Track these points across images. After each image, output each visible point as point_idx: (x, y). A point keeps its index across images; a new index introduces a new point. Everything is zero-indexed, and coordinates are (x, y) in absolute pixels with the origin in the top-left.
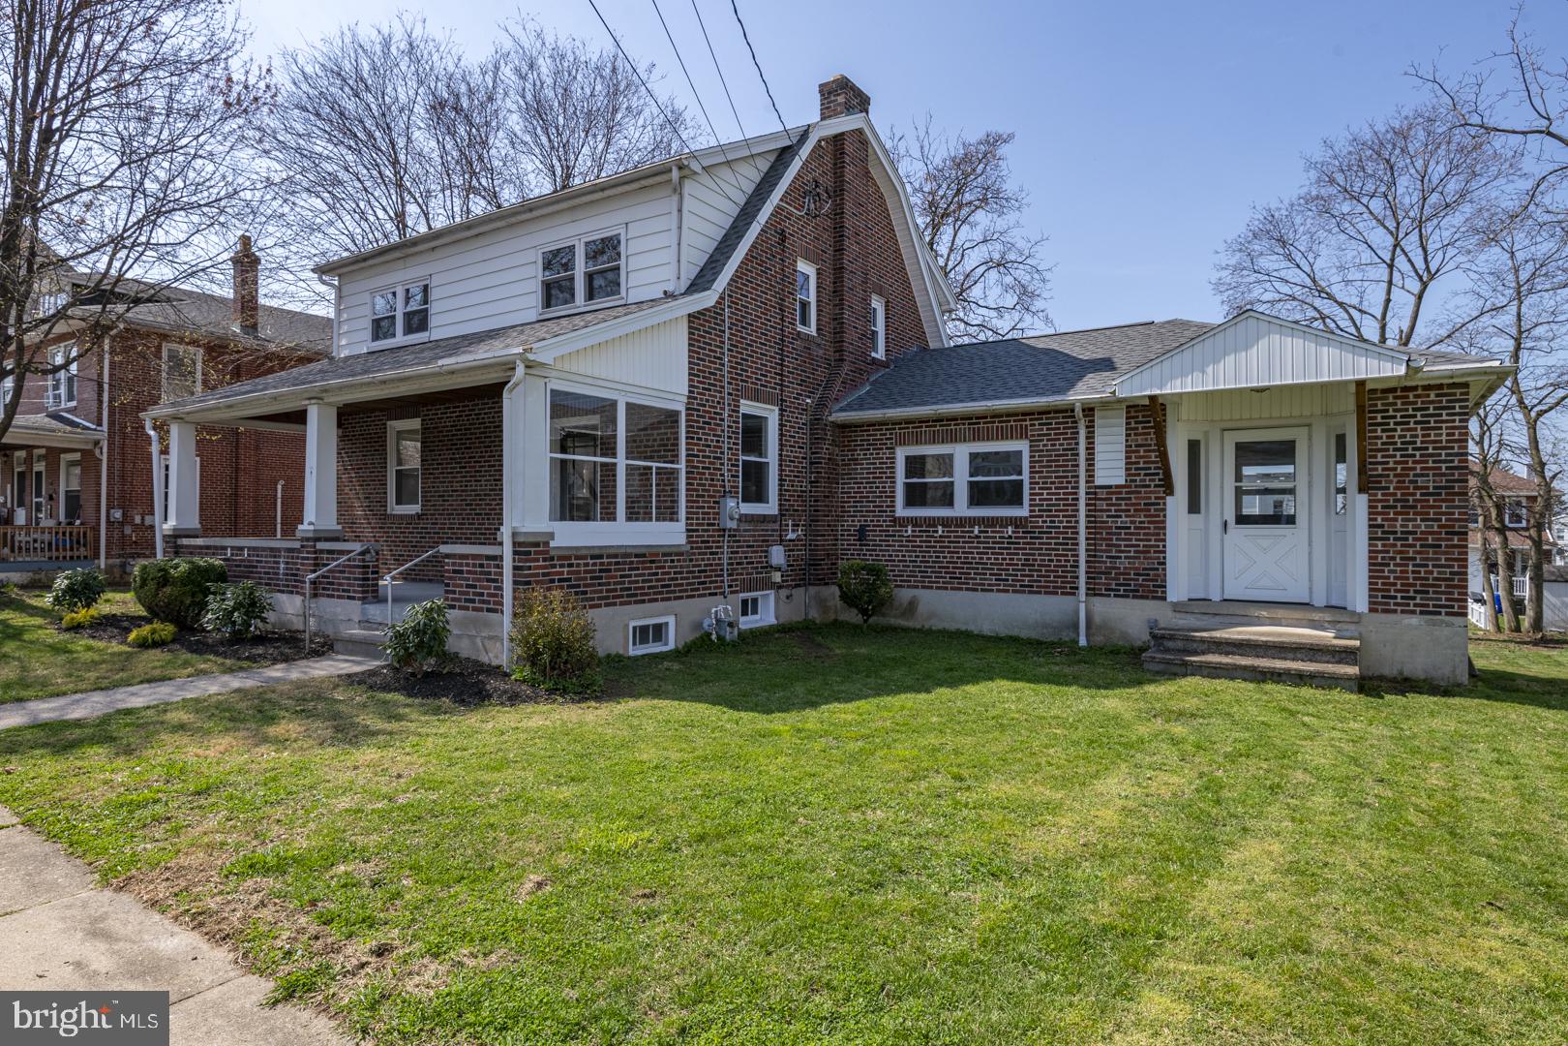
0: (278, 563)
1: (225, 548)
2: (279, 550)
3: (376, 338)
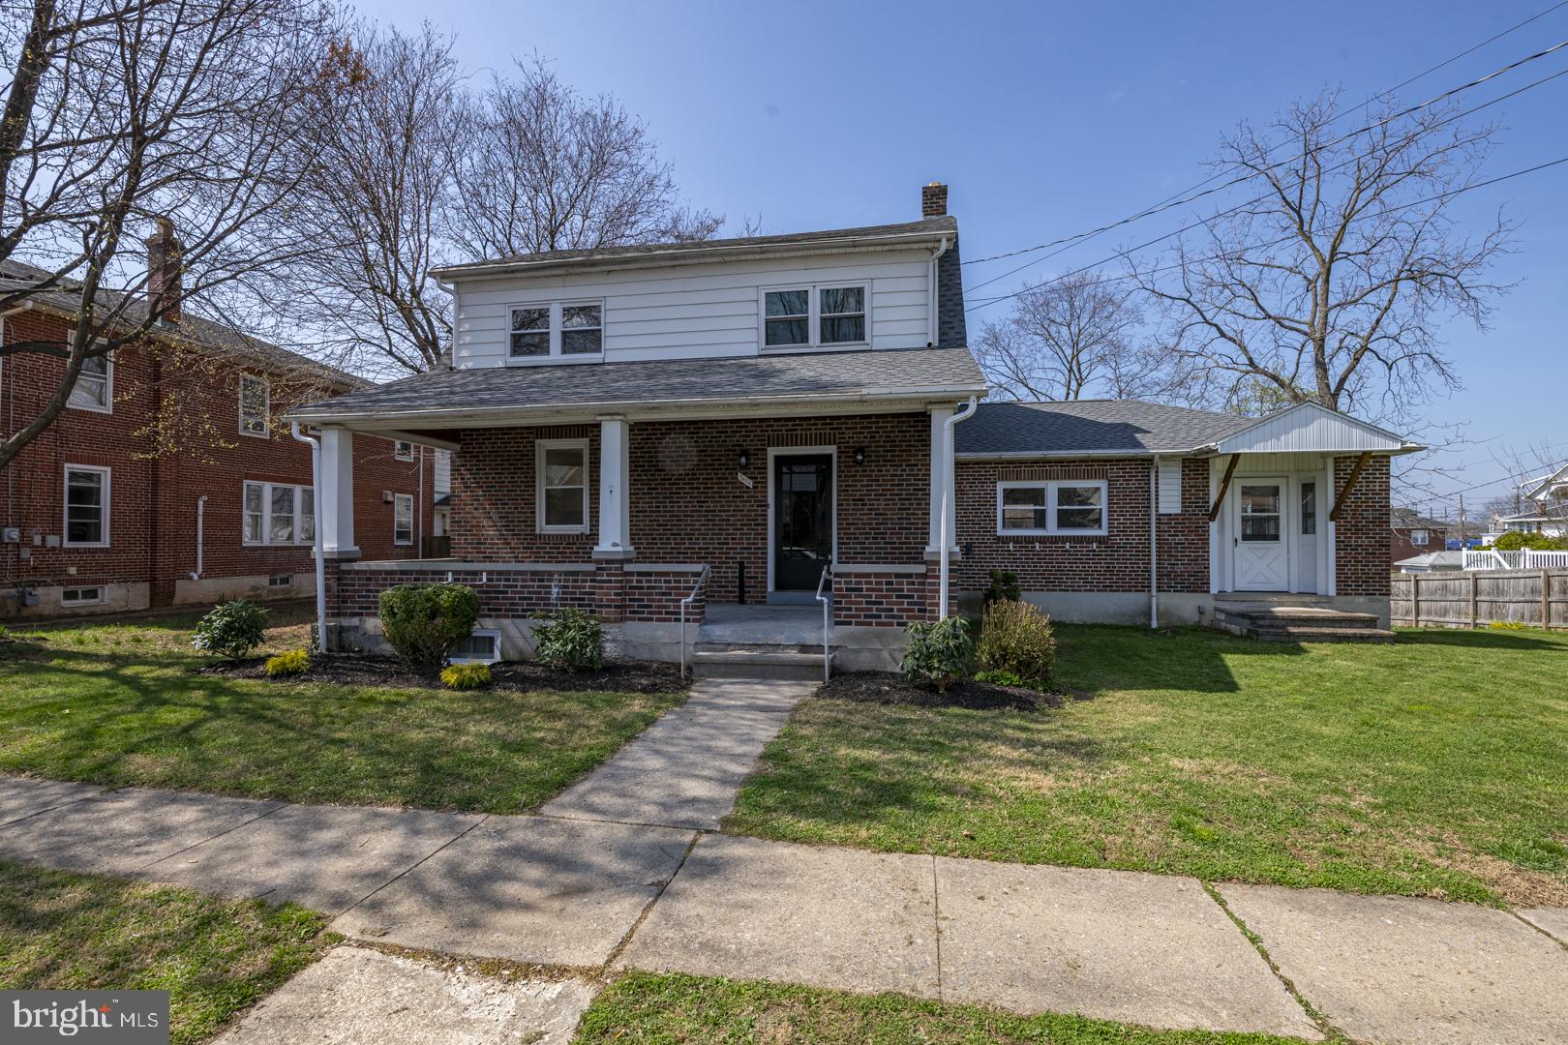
0: (550, 587)
1: (443, 573)
2: (550, 573)
3: (515, 352)
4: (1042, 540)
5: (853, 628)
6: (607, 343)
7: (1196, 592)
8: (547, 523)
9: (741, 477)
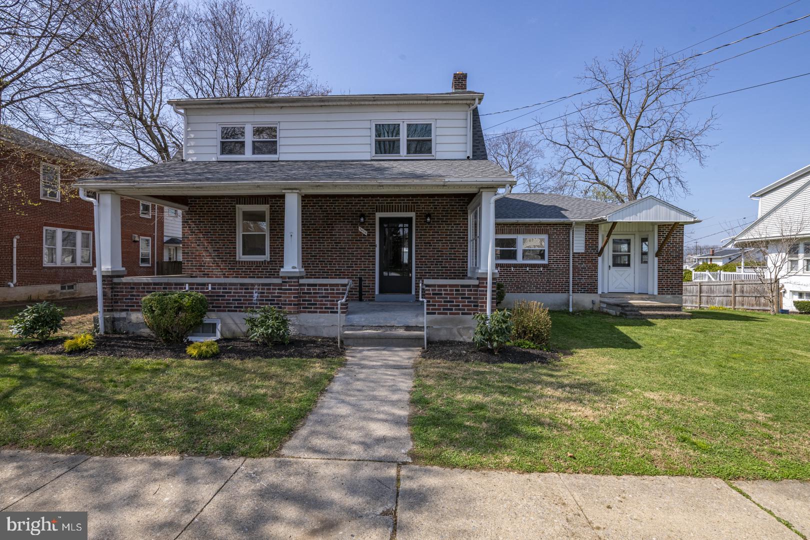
0: (252, 293)
2: (253, 285)
3: (222, 153)
4: (515, 266)
5: (436, 316)
6: (280, 149)
7: (591, 293)
8: (243, 255)
9: (360, 229)
